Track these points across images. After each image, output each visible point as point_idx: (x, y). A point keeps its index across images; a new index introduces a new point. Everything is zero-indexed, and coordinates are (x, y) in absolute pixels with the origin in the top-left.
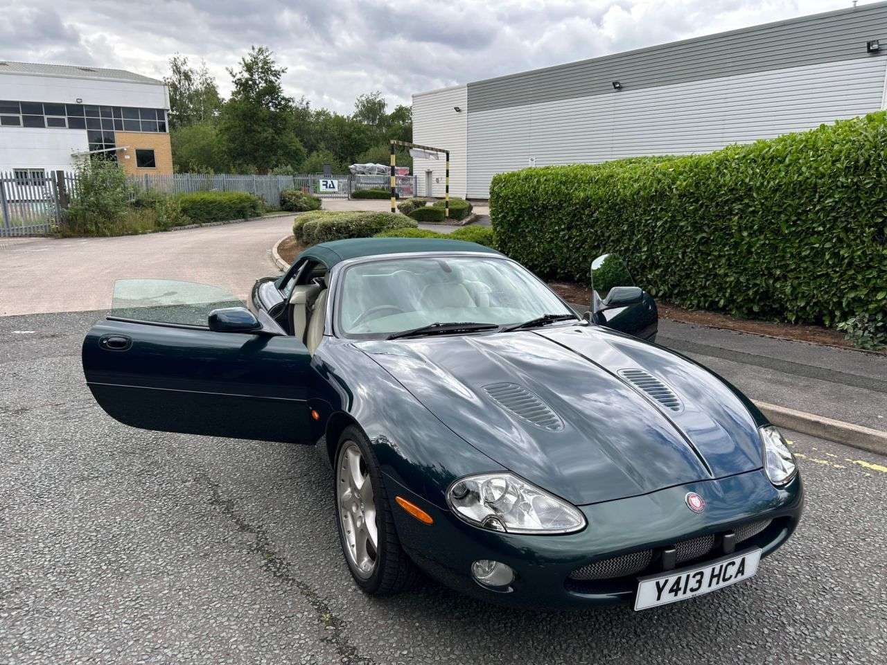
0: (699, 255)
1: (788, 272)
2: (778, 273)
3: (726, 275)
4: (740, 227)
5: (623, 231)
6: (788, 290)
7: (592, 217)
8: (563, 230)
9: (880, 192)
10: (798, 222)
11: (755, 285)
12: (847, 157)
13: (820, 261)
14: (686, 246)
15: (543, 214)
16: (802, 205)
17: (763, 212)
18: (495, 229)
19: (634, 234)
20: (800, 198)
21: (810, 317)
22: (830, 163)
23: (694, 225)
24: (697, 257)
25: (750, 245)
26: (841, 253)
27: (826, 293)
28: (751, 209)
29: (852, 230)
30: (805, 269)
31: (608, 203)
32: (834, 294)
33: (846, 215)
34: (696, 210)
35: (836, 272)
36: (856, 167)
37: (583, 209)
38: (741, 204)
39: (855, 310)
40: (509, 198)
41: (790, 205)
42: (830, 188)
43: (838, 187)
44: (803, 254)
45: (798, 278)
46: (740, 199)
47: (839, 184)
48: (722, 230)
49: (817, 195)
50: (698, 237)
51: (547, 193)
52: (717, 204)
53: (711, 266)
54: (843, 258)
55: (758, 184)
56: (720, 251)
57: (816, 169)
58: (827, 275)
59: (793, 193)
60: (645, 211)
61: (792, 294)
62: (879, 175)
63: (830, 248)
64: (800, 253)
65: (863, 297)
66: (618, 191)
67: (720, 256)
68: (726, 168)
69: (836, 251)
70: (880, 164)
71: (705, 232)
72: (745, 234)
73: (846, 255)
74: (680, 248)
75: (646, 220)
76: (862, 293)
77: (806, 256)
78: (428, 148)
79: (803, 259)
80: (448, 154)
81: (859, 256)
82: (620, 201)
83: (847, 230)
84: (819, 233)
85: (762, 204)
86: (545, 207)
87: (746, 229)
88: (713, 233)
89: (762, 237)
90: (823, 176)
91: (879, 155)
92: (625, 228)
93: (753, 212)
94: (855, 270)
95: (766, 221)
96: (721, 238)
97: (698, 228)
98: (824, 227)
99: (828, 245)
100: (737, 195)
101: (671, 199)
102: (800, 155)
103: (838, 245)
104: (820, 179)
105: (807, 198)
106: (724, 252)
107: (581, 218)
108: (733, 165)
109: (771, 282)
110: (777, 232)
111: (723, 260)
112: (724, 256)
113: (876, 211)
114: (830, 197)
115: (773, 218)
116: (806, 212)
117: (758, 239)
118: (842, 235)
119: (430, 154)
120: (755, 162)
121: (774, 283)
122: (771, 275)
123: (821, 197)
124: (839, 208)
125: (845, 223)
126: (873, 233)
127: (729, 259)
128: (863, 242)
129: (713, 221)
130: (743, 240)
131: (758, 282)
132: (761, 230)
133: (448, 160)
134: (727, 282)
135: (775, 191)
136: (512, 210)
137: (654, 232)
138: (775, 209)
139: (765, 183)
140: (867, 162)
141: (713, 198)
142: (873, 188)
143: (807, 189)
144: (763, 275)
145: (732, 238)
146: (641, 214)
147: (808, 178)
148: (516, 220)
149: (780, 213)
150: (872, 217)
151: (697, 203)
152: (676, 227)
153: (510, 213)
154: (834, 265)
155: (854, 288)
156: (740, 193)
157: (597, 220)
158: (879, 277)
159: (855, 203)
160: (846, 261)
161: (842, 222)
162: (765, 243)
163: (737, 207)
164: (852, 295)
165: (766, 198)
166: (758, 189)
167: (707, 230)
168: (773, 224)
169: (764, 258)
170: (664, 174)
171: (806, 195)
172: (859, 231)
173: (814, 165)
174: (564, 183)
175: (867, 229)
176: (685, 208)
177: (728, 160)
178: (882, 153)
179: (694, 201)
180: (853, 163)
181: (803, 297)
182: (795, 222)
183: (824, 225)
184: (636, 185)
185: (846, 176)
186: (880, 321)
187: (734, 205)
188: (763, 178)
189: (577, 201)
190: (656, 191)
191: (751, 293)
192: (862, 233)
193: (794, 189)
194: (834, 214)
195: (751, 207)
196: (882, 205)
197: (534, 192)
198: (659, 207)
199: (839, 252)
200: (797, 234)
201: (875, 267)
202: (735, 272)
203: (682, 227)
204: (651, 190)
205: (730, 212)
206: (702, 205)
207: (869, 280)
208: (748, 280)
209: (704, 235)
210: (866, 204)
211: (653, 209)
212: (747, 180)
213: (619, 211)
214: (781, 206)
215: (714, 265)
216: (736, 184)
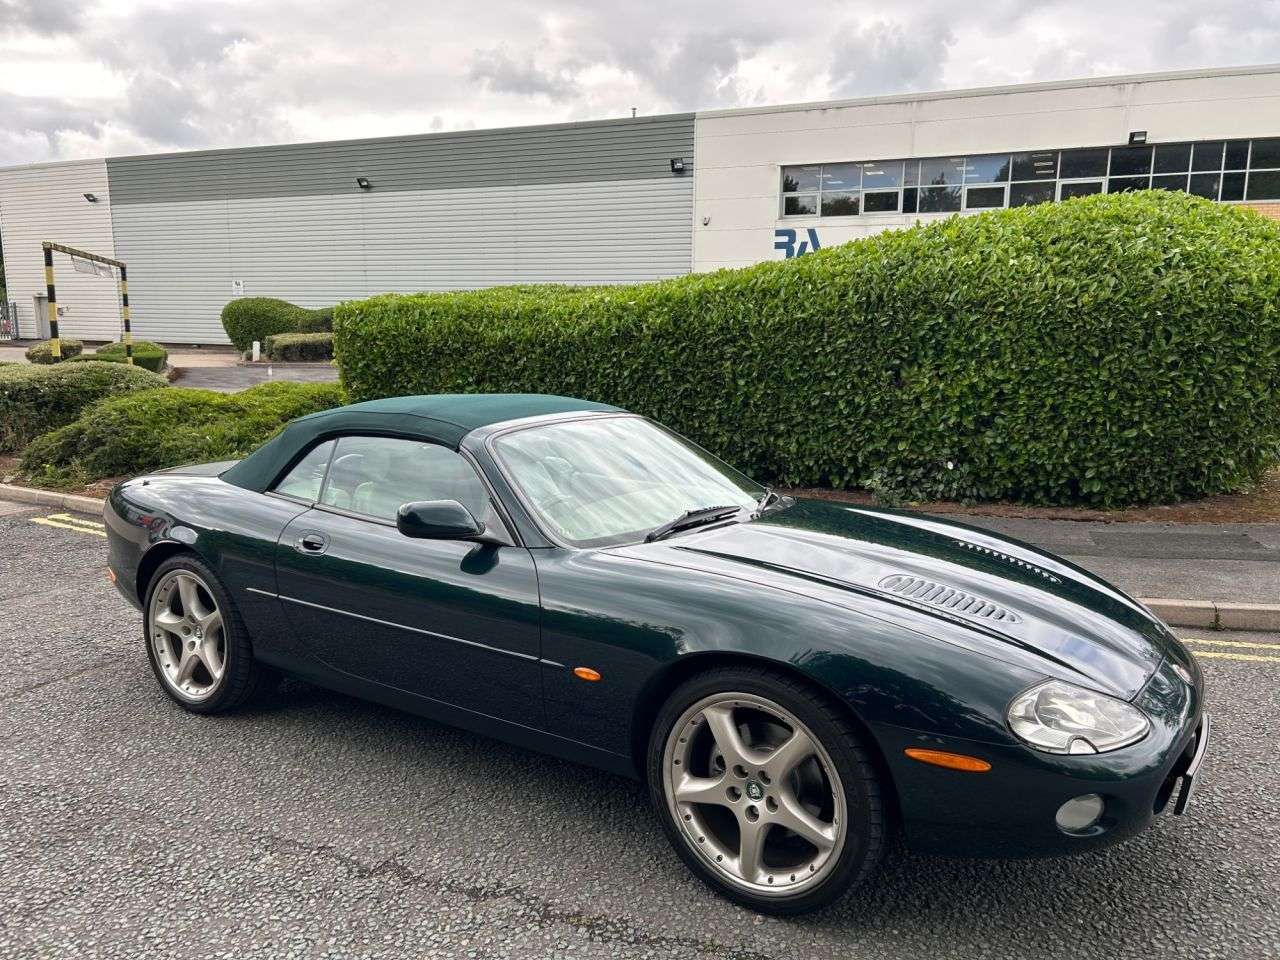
0: (682, 411)
1: (793, 426)
2: (782, 427)
3: (716, 435)
4: (734, 374)
5: (568, 384)
6: (793, 448)
7: (516, 365)
8: (469, 384)
9: (898, 331)
10: (805, 367)
11: (752, 444)
12: (856, 292)
13: (830, 410)
14: (664, 401)
15: (435, 361)
16: (809, 346)
17: (763, 356)
18: (348, 385)
19: (584, 387)
20: (806, 339)
21: (814, 478)
22: (837, 299)
23: (674, 373)
24: (678, 414)
25: (747, 396)
26: (857, 400)
27: (839, 447)
28: (747, 353)
29: (867, 373)
30: (814, 421)
31: (542, 345)
32: (850, 449)
33: (861, 357)
34: (679, 355)
35: (850, 423)
36: (869, 303)
37: (501, 354)
38: (735, 346)
39: (871, 465)
40: (375, 339)
41: (795, 346)
42: (841, 327)
43: (849, 326)
44: (813, 404)
45: (805, 433)
46: (733, 340)
47: (851, 322)
48: (710, 379)
49: (826, 334)
50: (682, 389)
51: (440, 332)
52: (705, 347)
53: (697, 425)
54: (859, 406)
55: (755, 322)
56: (709, 404)
57: (821, 305)
58: (839, 427)
59: (798, 333)
60: (603, 356)
61: (797, 453)
62: (896, 312)
63: (843, 396)
64: (809, 403)
65: (882, 449)
66: (557, 330)
67: (708, 411)
68: (709, 302)
69: (851, 398)
70: (895, 301)
71: (688, 381)
72: (742, 382)
73: (863, 403)
74: (654, 404)
75: (605, 369)
76: (881, 445)
77: (816, 407)
78: (97, 258)
79: (812, 410)
80: (123, 269)
81: (877, 403)
82: (563, 343)
83: (861, 374)
84: (829, 378)
85: (761, 345)
86: (438, 352)
87: (742, 376)
88: (700, 383)
89: (762, 386)
90: (831, 312)
91: (892, 290)
92: (573, 380)
93: (751, 356)
94: (871, 418)
95: (766, 366)
96: (710, 388)
97: (679, 378)
98: (836, 371)
99: (840, 393)
100: (728, 336)
101: (640, 341)
102: (797, 289)
103: (852, 392)
104: (828, 316)
105: (815, 338)
106: (714, 406)
107: (499, 368)
108: (717, 297)
109: (772, 439)
110: (780, 378)
111: (713, 417)
112: (713, 412)
113: (893, 352)
114: (841, 337)
115: (776, 363)
116: (815, 355)
117: (757, 389)
118: (856, 380)
119: (101, 268)
120: (743, 295)
121: (775, 440)
122: (771, 432)
123: (830, 337)
124: (852, 350)
125: (859, 367)
126: (890, 376)
127: (720, 415)
128: (879, 388)
129: (698, 368)
130: (736, 390)
131: (755, 440)
132: (759, 379)
133: (124, 278)
134: (715, 443)
135: (776, 331)
136: (383, 355)
137: (616, 385)
138: (778, 352)
139: (764, 321)
140: (880, 298)
141: (700, 338)
142: (890, 327)
143: (814, 328)
144: (762, 432)
145: (724, 388)
146: (597, 362)
147: (813, 315)
148: (390, 371)
149: (782, 357)
150: (889, 359)
151: (677, 346)
152: (649, 376)
153: (379, 361)
154: (849, 415)
155: (871, 440)
156: (733, 333)
157: (524, 369)
158: (898, 426)
159: (870, 344)
160: (863, 410)
161: (855, 365)
162: (765, 393)
163: (729, 350)
164: (870, 448)
165: (765, 339)
166: (756, 328)
167: (692, 380)
168: (775, 369)
169: (764, 411)
170: (624, 309)
171: (814, 335)
172: (875, 375)
173: (819, 301)
174: (466, 318)
175: (884, 373)
176: (663, 352)
177: (709, 293)
178: (896, 288)
179: (673, 344)
180: (864, 299)
181: (811, 455)
182: (801, 366)
183: (835, 368)
184: (585, 324)
185: (857, 312)
186: (901, 475)
187: (725, 348)
188: (759, 314)
189: (492, 343)
190: (617, 331)
191: (747, 454)
192: (878, 378)
193: (799, 327)
194: (846, 357)
195: (747, 349)
196: (898, 345)
197: (418, 329)
198: (624, 352)
199: (853, 400)
200: (804, 381)
201: (894, 415)
202: (727, 431)
203: (658, 376)
204: (610, 329)
205: (721, 357)
206: (684, 349)
207: (887, 429)
208: (743, 439)
209: (688, 385)
210: (882, 344)
211: (615, 354)
212: (740, 317)
213: (560, 357)
214: (783, 349)
215: (700, 423)
216: (727, 322)
